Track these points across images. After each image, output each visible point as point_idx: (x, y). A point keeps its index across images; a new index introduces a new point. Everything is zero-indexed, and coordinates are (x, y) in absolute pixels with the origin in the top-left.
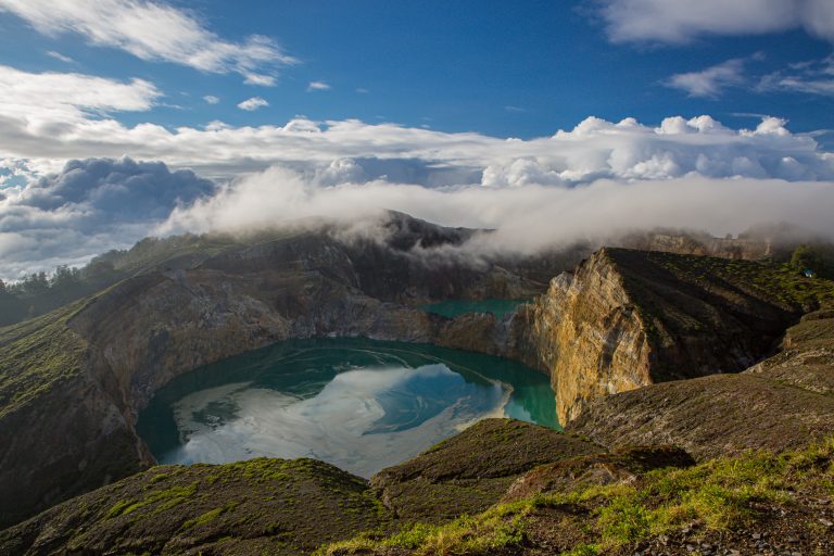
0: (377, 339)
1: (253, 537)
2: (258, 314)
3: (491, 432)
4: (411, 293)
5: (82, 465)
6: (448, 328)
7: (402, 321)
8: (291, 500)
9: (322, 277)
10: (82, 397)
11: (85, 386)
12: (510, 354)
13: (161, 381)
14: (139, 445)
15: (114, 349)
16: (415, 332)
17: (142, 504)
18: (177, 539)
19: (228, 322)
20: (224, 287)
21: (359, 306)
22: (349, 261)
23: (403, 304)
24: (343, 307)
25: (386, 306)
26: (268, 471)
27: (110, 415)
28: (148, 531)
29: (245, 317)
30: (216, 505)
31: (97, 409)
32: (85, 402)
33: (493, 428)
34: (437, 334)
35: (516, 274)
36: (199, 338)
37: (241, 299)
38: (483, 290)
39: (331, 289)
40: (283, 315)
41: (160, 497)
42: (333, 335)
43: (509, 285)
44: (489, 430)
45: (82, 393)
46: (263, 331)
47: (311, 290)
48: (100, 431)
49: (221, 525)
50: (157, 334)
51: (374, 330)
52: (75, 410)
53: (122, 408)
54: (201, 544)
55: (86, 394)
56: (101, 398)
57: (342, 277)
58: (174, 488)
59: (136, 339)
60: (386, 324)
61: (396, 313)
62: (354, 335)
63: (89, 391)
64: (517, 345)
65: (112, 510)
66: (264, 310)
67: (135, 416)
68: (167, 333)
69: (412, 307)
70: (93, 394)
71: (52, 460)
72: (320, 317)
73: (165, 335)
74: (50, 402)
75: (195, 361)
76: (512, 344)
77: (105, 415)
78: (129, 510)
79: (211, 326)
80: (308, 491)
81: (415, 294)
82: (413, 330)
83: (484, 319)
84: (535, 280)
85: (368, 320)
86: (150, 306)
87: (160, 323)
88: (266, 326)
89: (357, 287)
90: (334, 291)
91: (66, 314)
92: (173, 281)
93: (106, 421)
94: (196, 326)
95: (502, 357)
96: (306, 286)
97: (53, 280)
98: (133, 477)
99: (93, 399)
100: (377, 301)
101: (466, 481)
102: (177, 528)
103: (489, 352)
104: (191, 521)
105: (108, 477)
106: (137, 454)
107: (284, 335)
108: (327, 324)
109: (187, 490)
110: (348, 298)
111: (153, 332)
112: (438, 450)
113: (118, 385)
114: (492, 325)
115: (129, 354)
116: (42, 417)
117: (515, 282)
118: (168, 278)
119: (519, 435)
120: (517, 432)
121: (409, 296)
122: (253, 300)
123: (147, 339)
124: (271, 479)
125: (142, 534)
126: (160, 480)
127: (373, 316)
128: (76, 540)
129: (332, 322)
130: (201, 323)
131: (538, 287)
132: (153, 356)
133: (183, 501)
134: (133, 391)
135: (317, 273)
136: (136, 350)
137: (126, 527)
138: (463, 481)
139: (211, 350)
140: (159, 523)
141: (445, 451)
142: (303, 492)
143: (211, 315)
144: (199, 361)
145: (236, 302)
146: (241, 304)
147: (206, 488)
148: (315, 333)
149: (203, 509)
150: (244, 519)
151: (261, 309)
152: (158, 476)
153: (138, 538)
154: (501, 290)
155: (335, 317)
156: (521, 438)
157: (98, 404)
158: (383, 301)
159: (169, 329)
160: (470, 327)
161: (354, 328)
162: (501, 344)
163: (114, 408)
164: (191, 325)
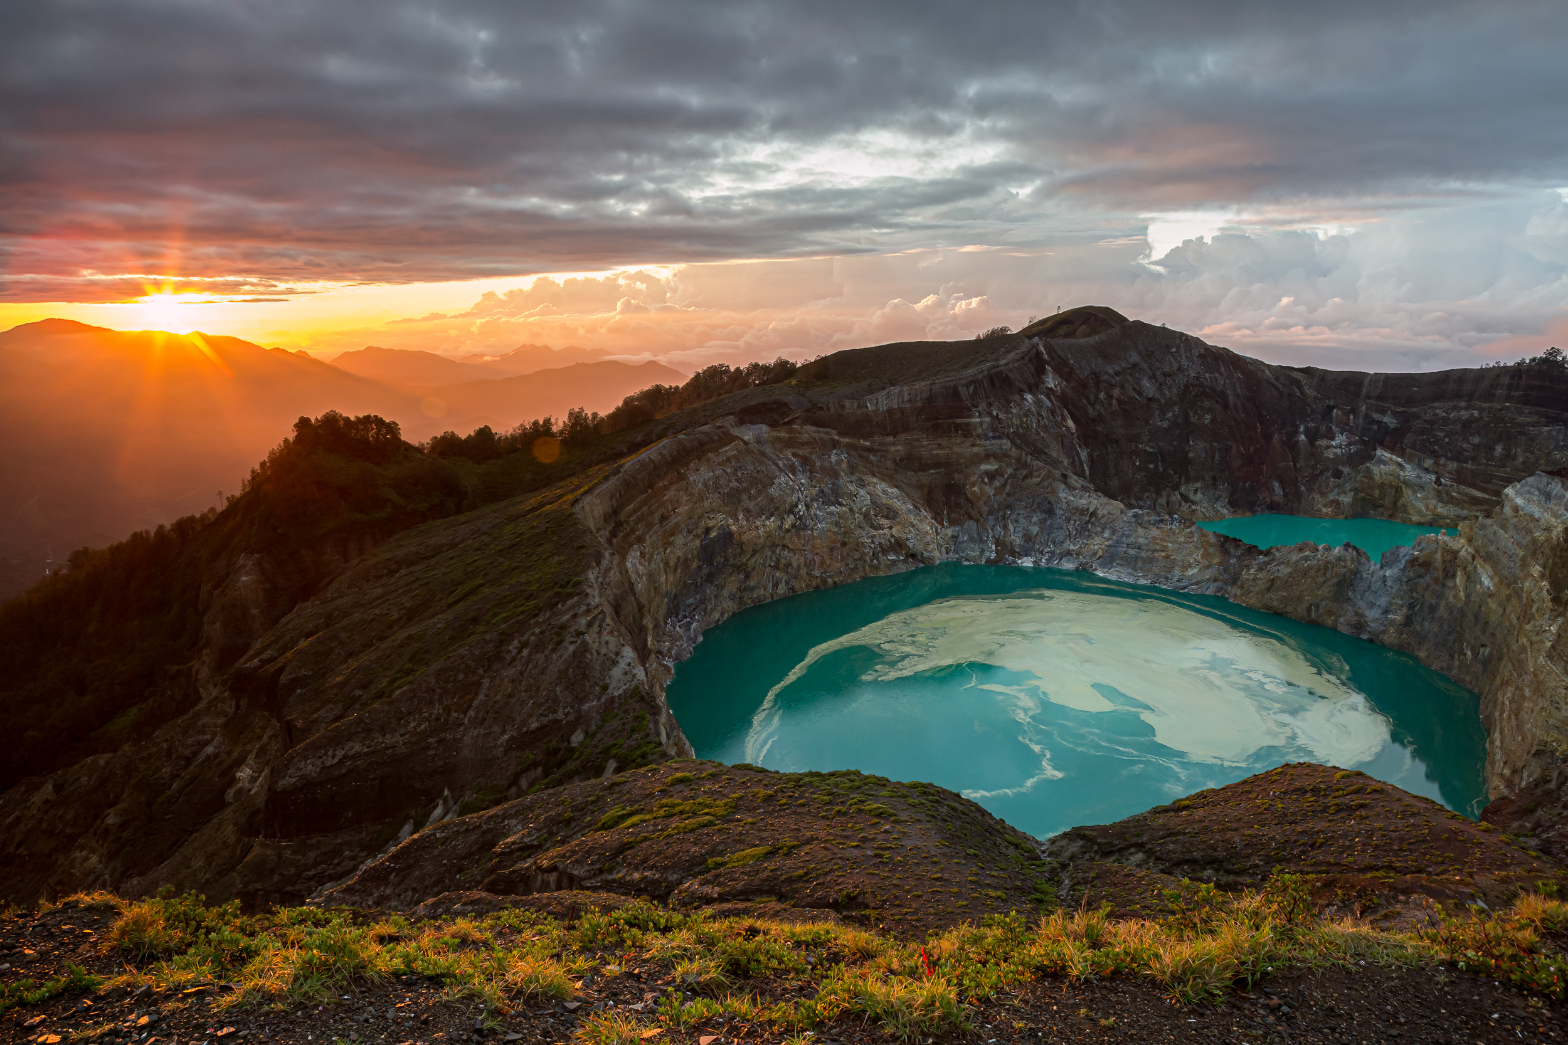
0: (1113, 577)
1: (812, 906)
2: (891, 514)
3: (1303, 791)
4: (1191, 496)
5: (577, 738)
6: (1260, 569)
7: (1164, 549)
8: (886, 854)
9: (1014, 452)
10: (583, 629)
11: (588, 611)
12: (1391, 637)
13: (717, 615)
14: (663, 718)
15: (643, 555)
16: (1190, 572)
17: (648, 817)
18: (692, 885)
19: (837, 524)
20: (833, 458)
21: (1082, 511)
22: (1070, 423)
23: (1170, 514)
24: (1050, 512)
25: (1136, 516)
26: (857, 796)
27: (622, 665)
28: (651, 863)
29: (866, 516)
30: (762, 839)
31: (603, 651)
32: (587, 637)
33: (1307, 783)
34: (1234, 580)
35: (1427, 470)
36: (785, 546)
37: (862, 484)
38: (1346, 499)
39: (1029, 475)
40: (937, 517)
41: (677, 809)
42: (1027, 563)
43: (1407, 492)
44: (1297, 784)
45: (583, 621)
46: (898, 545)
47: (992, 476)
48: (605, 688)
49: (763, 875)
50: (713, 534)
51: (1109, 559)
52: (572, 648)
53: (643, 654)
54: (728, 901)
55: (590, 625)
56: (611, 632)
57: (1054, 454)
58: (700, 800)
59: (679, 540)
60: (1132, 552)
61: (1155, 532)
62: (1068, 565)
63: (595, 618)
64: (1408, 621)
65: (604, 818)
66: (903, 506)
67: (668, 669)
68: (730, 535)
69: (1188, 522)
70: (600, 626)
71: (534, 725)
72: (1005, 527)
73: (727, 537)
74: (537, 630)
75: (776, 585)
76: (1398, 617)
77: (615, 663)
78: (629, 822)
79: (806, 528)
80: (919, 844)
81: (1199, 496)
82: (1186, 567)
83: (1339, 559)
84: (1474, 486)
85: (1097, 540)
86: (705, 484)
87: (720, 517)
88: (904, 536)
89: (1081, 474)
90: (1036, 480)
91: (573, 491)
92: (746, 443)
93: (617, 672)
94: (780, 527)
95: (1371, 641)
96: (984, 467)
97: (561, 432)
98: (642, 770)
99: (600, 633)
100: (1118, 505)
101: (1231, 878)
102: (694, 866)
103: (1344, 629)
104: (719, 859)
105: (612, 765)
106: (659, 734)
107: (936, 554)
108: (1017, 540)
109: (720, 806)
110: (1062, 495)
111: (708, 530)
112: (1186, 808)
113: (642, 616)
114: (1356, 573)
115: (667, 564)
116: (525, 652)
117: (1422, 487)
118: (738, 438)
119: (1362, 806)
120: (1357, 800)
121: (1186, 499)
122: (884, 485)
123: (697, 542)
124: (860, 811)
125: (643, 864)
126: (681, 781)
127: (1106, 534)
128: (552, 853)
129: (1028, 537)
130: (790, 520)
131: (1475, 501)
132: (705, 571)
133: (710, 824)
134: (669, 627)
135: (1006, 444)
136: (679, 558)
137: (622, 848)
138: (1225, 879)
139: (803, 571)
140: (670, 852)
141: (1199, 813)
142: (909, 844)
143: (808, 507)
144: (782, 589)
145: (852, 488)
146: (862, 492)
147: (751, 809)
148: (993, 556)
149: (740, 841)
150: (801, 872)
151: (897, 504)
152: (679, 775)
153: (636, 869)
154: (1387, 501)
155: (1035, 530)
156: (1363, 813)
157: (607, 643)
158: (1130, 506)
159: (734, 528)
160: (1305, 573)
161: (1069, 553)
162: (1372, 614)
163: (629, 653)
164: (772, 523)
